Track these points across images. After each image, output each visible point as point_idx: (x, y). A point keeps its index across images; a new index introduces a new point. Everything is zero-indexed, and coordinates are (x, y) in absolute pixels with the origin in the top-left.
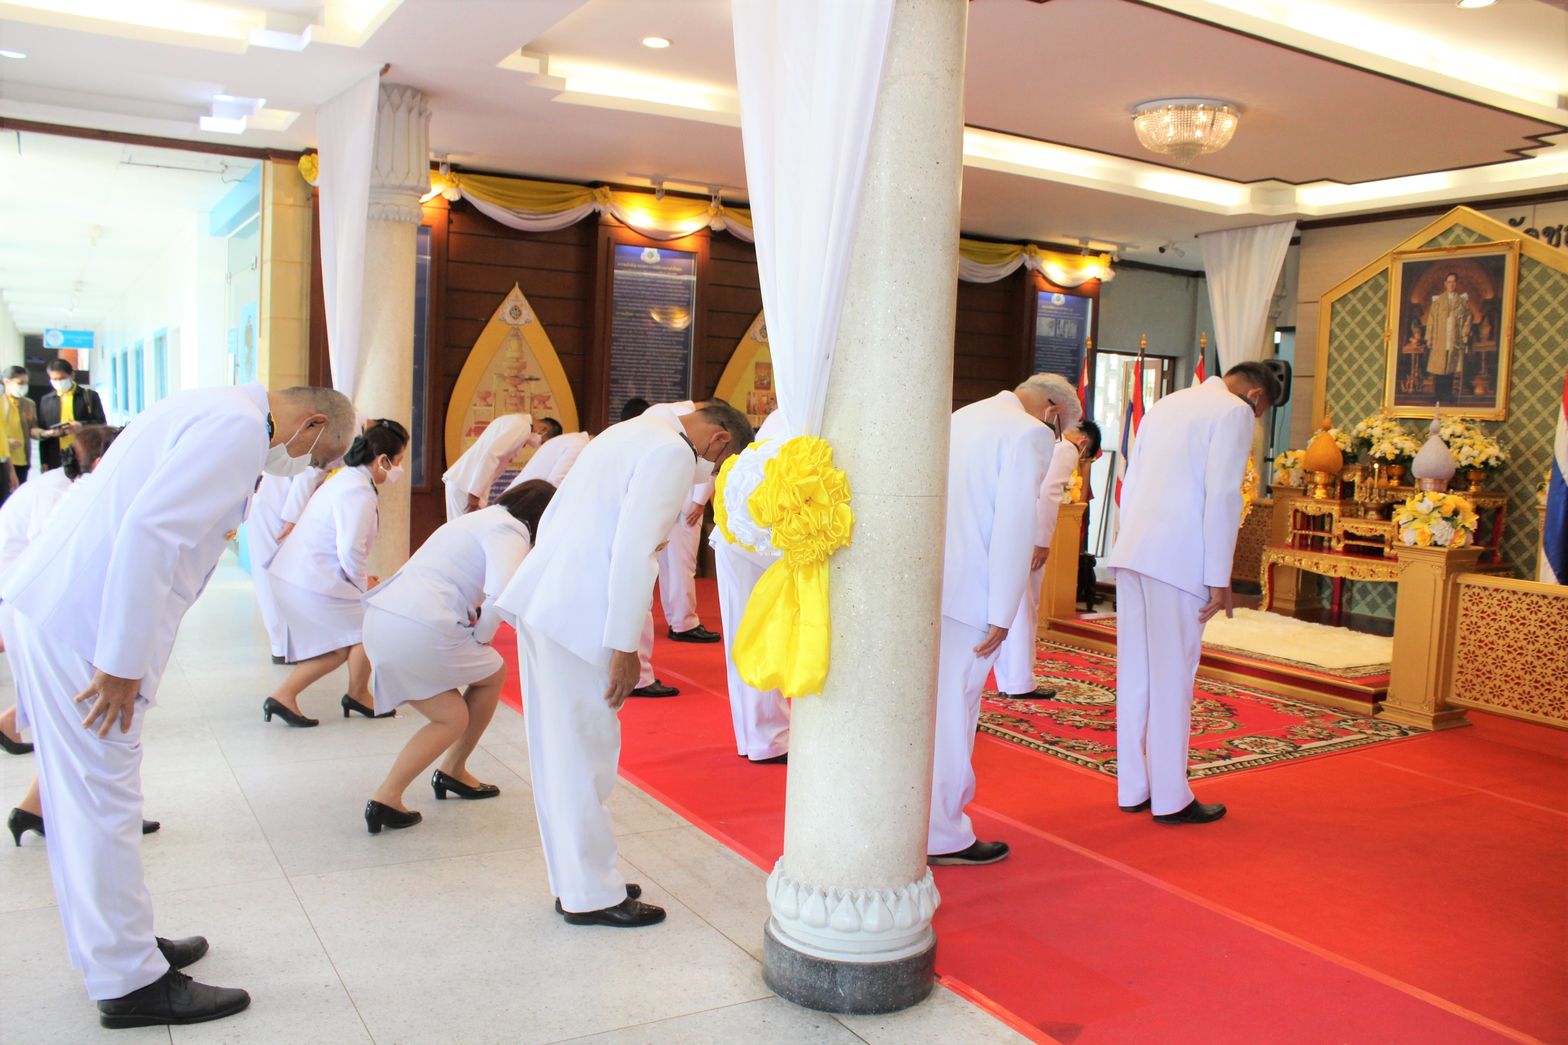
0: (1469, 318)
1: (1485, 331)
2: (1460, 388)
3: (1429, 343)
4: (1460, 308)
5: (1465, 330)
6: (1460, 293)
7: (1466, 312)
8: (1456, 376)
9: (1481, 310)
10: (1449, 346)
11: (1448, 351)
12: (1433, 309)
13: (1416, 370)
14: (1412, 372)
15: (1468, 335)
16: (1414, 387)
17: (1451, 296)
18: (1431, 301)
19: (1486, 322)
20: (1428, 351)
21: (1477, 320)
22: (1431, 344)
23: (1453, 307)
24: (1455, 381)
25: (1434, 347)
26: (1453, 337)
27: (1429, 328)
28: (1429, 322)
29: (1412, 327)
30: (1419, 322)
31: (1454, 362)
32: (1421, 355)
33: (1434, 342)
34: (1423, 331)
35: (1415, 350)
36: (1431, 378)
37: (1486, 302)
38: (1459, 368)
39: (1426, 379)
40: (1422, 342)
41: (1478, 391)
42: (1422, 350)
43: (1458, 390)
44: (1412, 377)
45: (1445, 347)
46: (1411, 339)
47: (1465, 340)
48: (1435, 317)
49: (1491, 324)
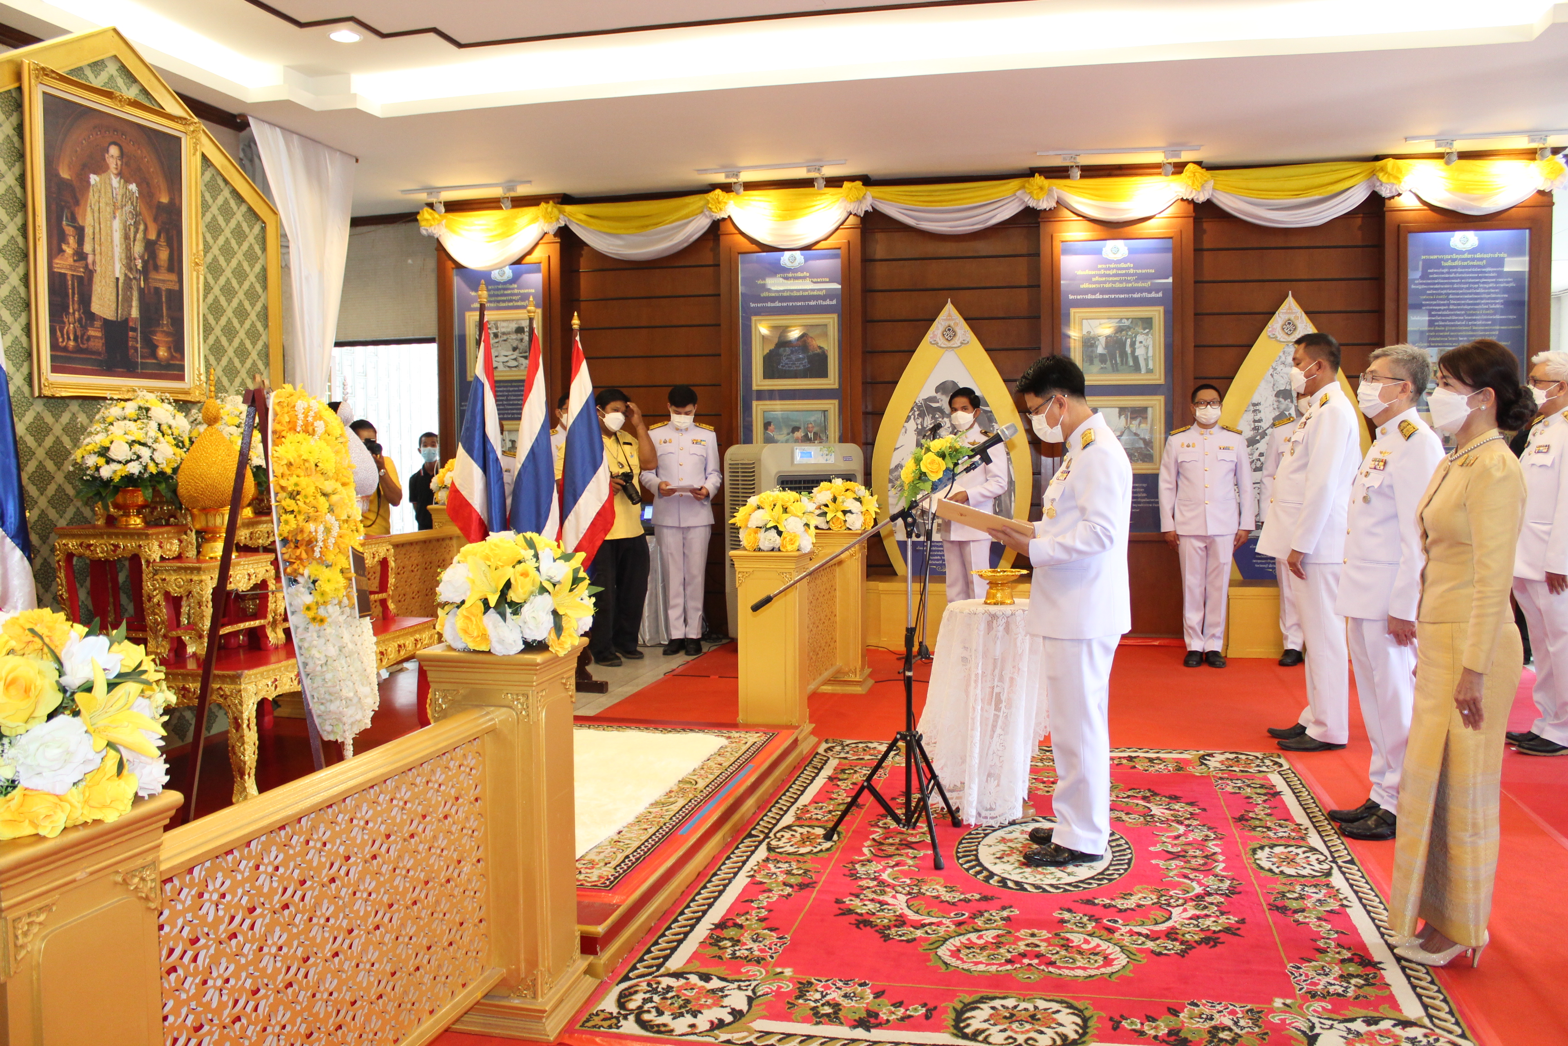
0: (142, 227)
1: (163, 255)
2: (139, 346)
3: (90, 259)
4: (129, 208)
5: (138, 248)
6: (128, 181)
7: (137, 215)
8: (131, 324)
9: (155, 220)
10: (119, 270)
11: (118, 279)
12: (92, 197)
13: (76, 306)
14: (71, 311)
15: (142, 257)
16: (76, 339)
17: (115, 182)
18: (89, 183)
19: (162, 242)
20: (90, 273)
21: (153, 236)
22: (94, 262)
23: (119, 204)
24: (131, 334)
25: (98, 268)
26: (123, 256)
27: (88, 231)
28: (88, 221)
29: (64, 223)
30: (73, 219)
31: (128, 300)
32: (80, 279)
33: (98, 257)
34: (80, 232)
35: (71, 268)
36: (98, 324)
37: (160, 205)
38: (135, 313)
39: (92, 326)
40: (80, 255)
41: (162, 352)
42: (81, 272)
43: (136, 349)
44: (71, 319)
45: (114, 271)
46: (64, 247)
47: (139, 264)
48: (96, 215)
49: (170, 244)
